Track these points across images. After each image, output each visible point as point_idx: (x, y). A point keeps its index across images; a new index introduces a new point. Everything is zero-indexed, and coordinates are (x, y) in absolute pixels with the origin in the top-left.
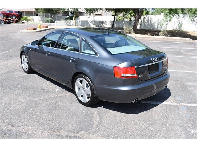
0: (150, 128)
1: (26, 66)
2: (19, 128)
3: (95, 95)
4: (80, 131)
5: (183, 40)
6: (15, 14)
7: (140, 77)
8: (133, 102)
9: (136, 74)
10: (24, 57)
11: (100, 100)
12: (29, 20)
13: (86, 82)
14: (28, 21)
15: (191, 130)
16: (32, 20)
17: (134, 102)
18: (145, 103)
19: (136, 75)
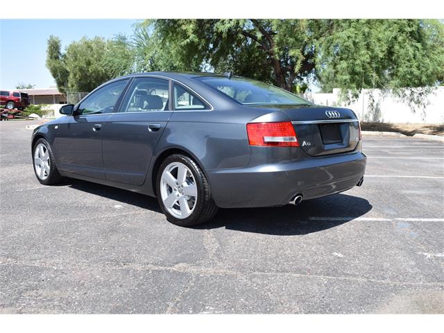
0: (335, 254)
1: (44, 169)
2: (33, 262)
3: (207, 196)
4: (177, 263)
5: (384, 136)
6: (13, 98)
7: (305, 146)
8: (291, 202)
9: (295, 138)
10: (39, 149)
11: (219, 208)
12: (45, 112)
13: (186, 169)
14: (41, 116)
15: (425, 254)
16: (52, 113)
17: (293, 202)
18: (317, 221)
19: (296, 141)
